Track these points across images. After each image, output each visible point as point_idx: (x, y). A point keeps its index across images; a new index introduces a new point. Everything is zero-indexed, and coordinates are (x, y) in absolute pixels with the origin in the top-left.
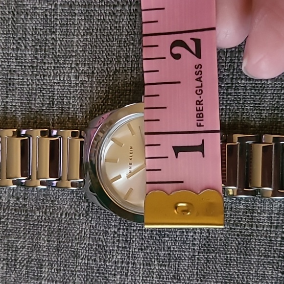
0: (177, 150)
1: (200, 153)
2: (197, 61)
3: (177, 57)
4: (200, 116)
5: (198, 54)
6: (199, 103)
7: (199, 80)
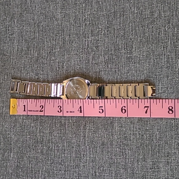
0: (24, 106)
1: (24, 110)
2: (39, 111)
3: (40, 107)
4: (30, 111)
5: (40, 111)
6: (32, 111)
7: (36, 111)
